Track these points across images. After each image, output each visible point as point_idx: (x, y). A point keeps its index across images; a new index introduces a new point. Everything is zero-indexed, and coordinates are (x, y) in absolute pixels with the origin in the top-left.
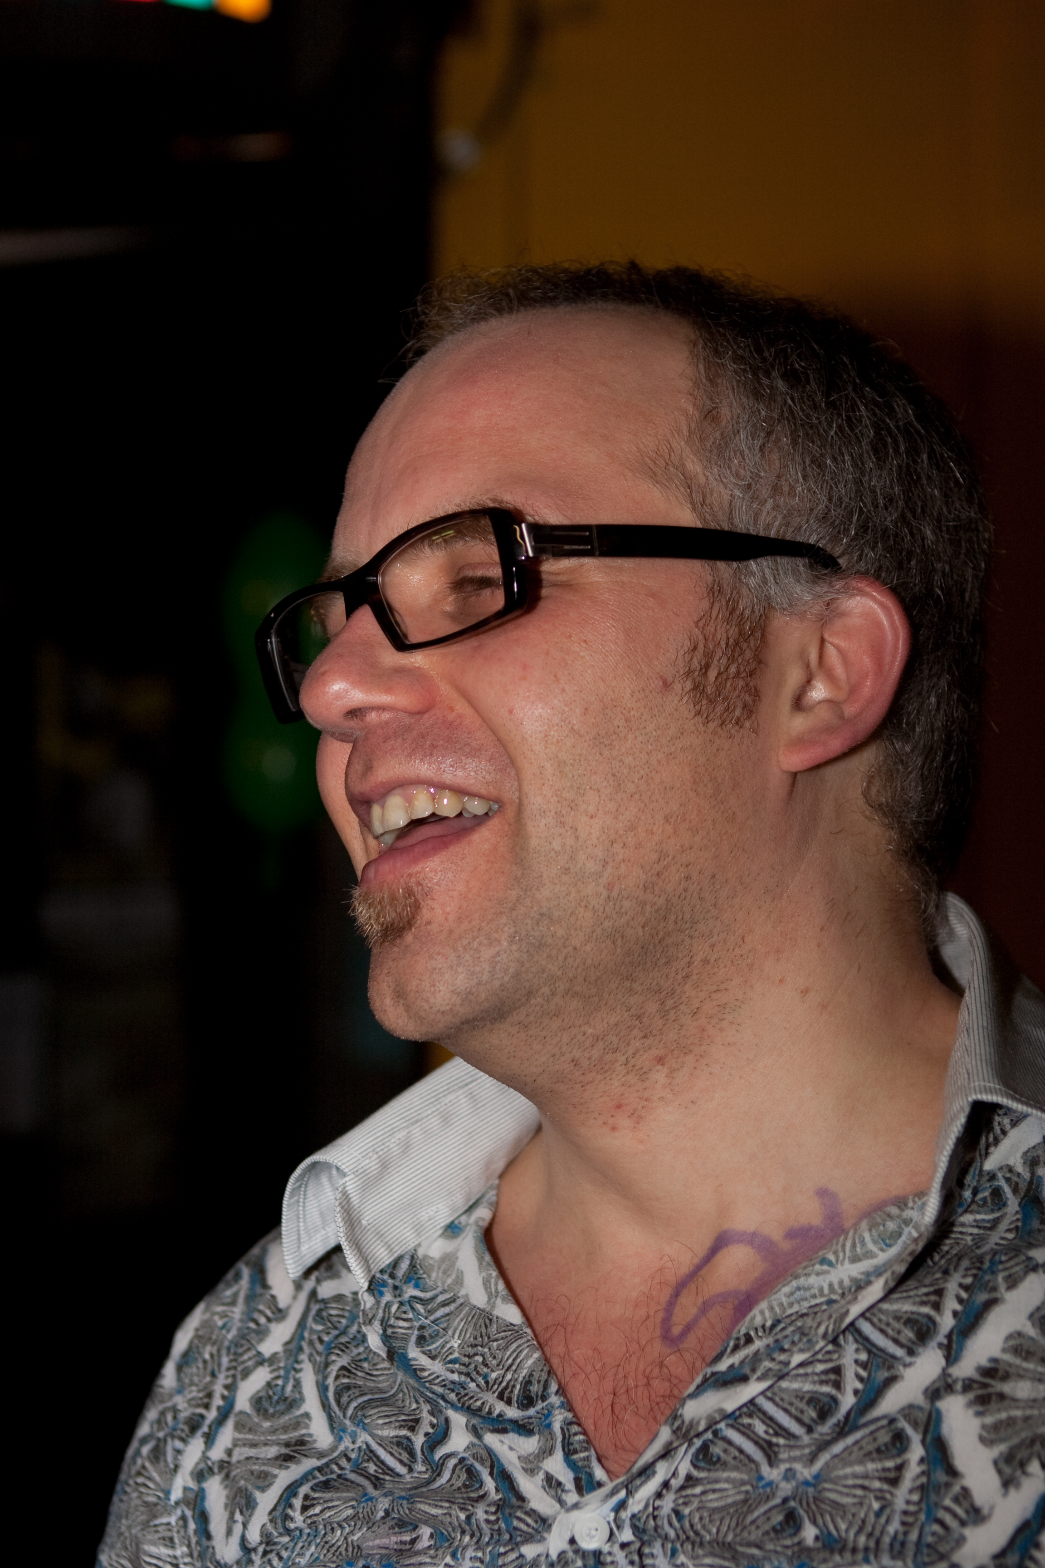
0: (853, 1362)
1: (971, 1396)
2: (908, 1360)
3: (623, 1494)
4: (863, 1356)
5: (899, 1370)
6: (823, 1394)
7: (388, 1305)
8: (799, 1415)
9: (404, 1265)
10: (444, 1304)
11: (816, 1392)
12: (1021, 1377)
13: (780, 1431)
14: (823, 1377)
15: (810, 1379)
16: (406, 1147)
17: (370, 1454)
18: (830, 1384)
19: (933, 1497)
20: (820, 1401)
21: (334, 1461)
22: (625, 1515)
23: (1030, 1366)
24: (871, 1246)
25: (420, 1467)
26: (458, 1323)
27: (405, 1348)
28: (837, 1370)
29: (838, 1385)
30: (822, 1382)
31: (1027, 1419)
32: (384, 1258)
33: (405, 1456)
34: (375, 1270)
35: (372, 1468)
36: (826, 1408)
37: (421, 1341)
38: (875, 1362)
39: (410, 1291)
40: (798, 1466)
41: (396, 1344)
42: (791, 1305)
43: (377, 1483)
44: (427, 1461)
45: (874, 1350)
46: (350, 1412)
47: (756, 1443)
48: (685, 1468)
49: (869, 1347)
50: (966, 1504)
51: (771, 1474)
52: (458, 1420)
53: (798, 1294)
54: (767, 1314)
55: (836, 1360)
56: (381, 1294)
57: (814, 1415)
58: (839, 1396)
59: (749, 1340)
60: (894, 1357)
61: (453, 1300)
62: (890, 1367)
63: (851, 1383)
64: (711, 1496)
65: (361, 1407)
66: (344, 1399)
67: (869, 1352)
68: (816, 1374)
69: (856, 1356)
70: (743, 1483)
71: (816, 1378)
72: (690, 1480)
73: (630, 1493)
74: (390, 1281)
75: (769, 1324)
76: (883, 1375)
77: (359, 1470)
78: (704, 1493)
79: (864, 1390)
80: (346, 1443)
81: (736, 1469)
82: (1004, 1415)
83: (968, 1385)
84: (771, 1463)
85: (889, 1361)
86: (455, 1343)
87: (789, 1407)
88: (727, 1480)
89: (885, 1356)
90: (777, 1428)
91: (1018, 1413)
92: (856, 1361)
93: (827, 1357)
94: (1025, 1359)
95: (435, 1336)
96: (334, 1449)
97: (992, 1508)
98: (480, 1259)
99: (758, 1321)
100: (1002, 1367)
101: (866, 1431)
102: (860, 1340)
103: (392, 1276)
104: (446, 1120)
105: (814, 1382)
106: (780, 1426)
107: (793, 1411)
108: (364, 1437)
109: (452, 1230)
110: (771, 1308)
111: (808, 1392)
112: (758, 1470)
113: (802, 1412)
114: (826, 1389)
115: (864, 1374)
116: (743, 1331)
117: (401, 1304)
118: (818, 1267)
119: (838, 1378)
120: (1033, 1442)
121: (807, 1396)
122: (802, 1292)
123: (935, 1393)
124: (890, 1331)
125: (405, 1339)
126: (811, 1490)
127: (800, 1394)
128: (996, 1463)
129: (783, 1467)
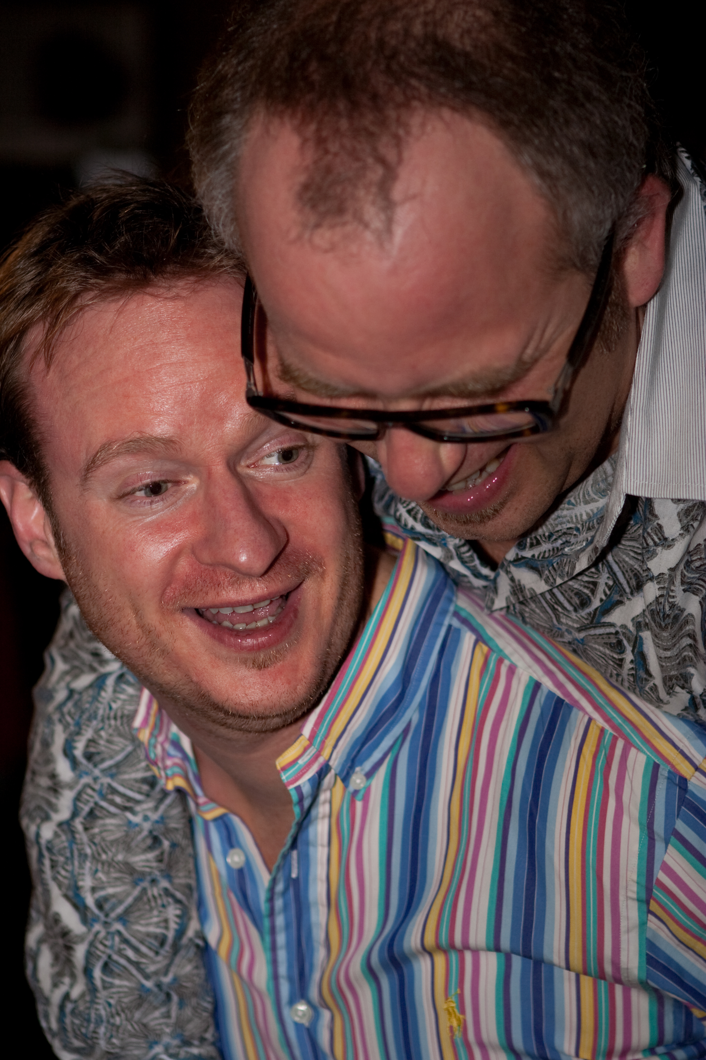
0: (604, 583)
2: (630, 596)
4: (611, 583)
5: (624, 599)
6: (584, 593)
8: (569, 598)
11: (580, 590)
13: (558, 603)
14: (586, 585)
15: (579, 582)
18: (589, 589)
20: (582, 596)
24: (593, 496)
28: (595, 584)
29: (593, 592)
30: (585, 587)
36: (584, 601)
38: (615, 589)
45: (617, 582)
49: (615, 579)
55: (596, 578)
57: (578, 602)
58: (592, 598)
60: (624, 590)
62: (621, 596)
63: (600, 595)
67: (614, 582)
68: (583, 581)
69: (607, 581)
71: (582, 583)
76: (616, 597)
79: (605, 601)
85: (622, 592)
87: (564, 592)
89: (621, 588)
90: (557, 601)
92: (606, 584)
93: (591, 575)
102: (611, 573)
105: (581, 585)
106: (558, 600)
107: (566, 595)
111: (576, 589)
113: (571, 598)
114: (587, 591)
115: (608, 592)
119: (594, 588)
121: (575, 591)
122: (561, 519)
124: (627, 576)
127: (572, 589)
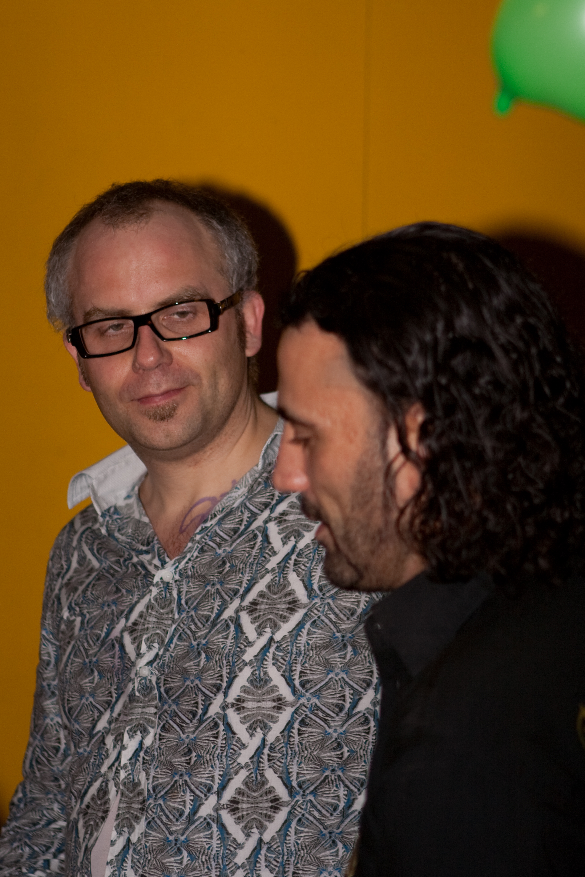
1: (276, 521)
3: (177, 564)
7: (108, 521)
9: (112, 510)
10: (127, 518)
12: (291, 514)
16: (113, 471)
17: (111, 567)
19: (263, 551)
21: (101, 571)
22: (178, 570)
23: (294, 510)
25: (124, 568)
26: (131, 524)
27: (114, 533)
31: (292, 525)
32: (106, 507)
33: (119, 566)
34: (103, 510)
35: (112, 571)
37: (119, 530)
39: (115, 517)
40: (227, 548)
41: (111, 532)
42: (227, 503)
43: (113, 575)
44: (125, 565)
46: (102, 555)
47: (216, 544)
48: (196, 554)
50: (272, 551)
51: (220, 551)
52: (133, 553)
53: (229, 499)
54: (220, 506)
56: (105, 517)
59: (215, 516)
61: (129, 517)
64: (203, 560)
65: (106, 553)
66: (100, 552)
70: (212, 555)
72: (197, 557)
73: (179, 563)
74: (108, 514)
75: (221, 509)
77: (108, 572)
78: (200, 560)
80: (104, 565)
81: (210, 552)
82: (285, 526)
83: (276, 518)
84: (219, 549)
86: (130, 531)
88: (207, 555)
91: (289, 524)
94: (293, 509)
95: (123, 529)
96: (100, 567)
97: (279, 551)
98: (138, 504)
99: (217, 509)
100: (286, 512)
101: (246, 535)
103: (109, 512)
104: (127, 463)
108: (108, 562)
109: (128, 497)
110: (221, 504)
112: (216, 551)
116: (213, 512)
117: (113, 521)
118: (235, 490)
120: (293, 531)
123: (266, 522)
125: (114, 530)
126: (230, 554)
128: (282, 539)
129: (223, 549)
